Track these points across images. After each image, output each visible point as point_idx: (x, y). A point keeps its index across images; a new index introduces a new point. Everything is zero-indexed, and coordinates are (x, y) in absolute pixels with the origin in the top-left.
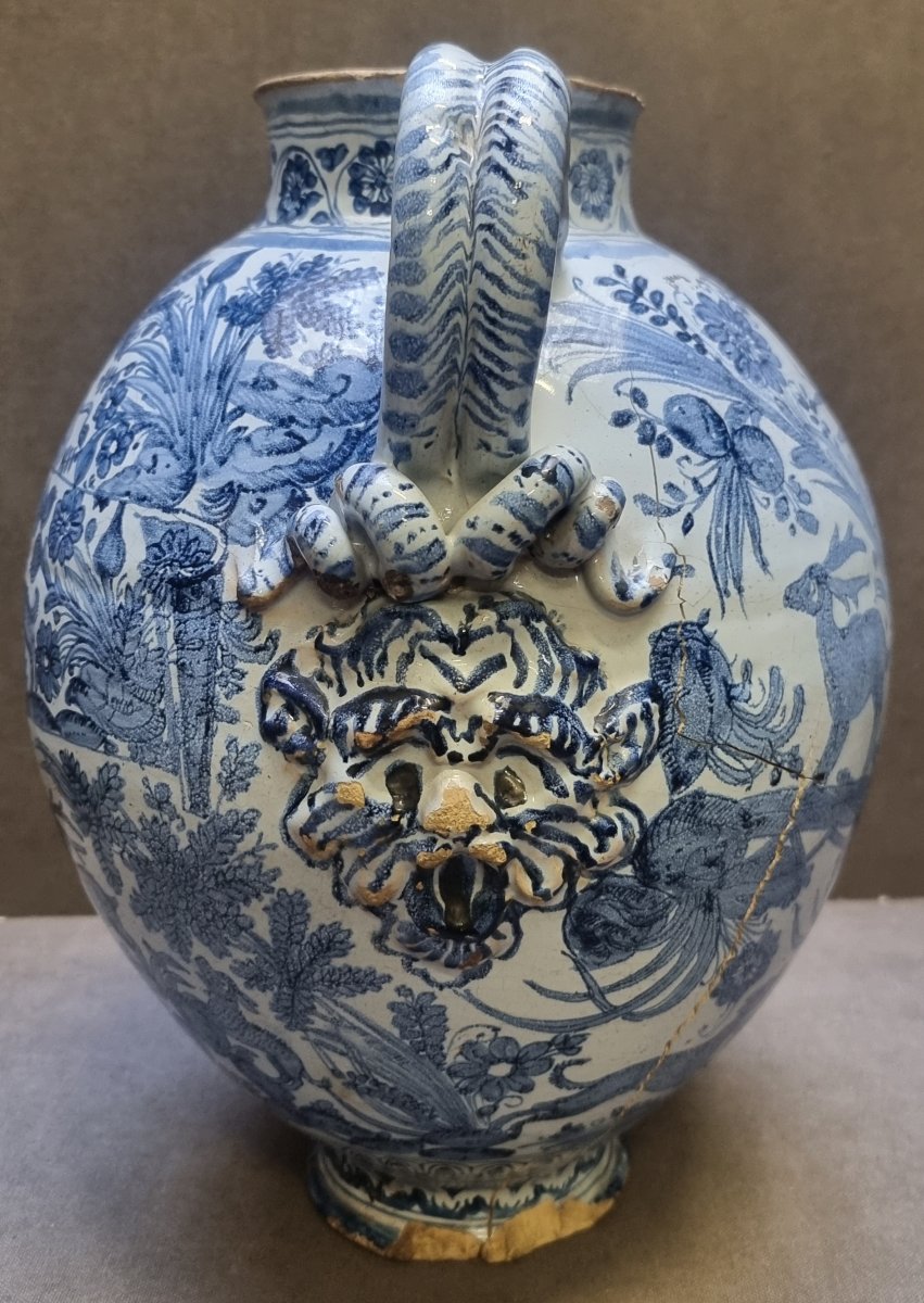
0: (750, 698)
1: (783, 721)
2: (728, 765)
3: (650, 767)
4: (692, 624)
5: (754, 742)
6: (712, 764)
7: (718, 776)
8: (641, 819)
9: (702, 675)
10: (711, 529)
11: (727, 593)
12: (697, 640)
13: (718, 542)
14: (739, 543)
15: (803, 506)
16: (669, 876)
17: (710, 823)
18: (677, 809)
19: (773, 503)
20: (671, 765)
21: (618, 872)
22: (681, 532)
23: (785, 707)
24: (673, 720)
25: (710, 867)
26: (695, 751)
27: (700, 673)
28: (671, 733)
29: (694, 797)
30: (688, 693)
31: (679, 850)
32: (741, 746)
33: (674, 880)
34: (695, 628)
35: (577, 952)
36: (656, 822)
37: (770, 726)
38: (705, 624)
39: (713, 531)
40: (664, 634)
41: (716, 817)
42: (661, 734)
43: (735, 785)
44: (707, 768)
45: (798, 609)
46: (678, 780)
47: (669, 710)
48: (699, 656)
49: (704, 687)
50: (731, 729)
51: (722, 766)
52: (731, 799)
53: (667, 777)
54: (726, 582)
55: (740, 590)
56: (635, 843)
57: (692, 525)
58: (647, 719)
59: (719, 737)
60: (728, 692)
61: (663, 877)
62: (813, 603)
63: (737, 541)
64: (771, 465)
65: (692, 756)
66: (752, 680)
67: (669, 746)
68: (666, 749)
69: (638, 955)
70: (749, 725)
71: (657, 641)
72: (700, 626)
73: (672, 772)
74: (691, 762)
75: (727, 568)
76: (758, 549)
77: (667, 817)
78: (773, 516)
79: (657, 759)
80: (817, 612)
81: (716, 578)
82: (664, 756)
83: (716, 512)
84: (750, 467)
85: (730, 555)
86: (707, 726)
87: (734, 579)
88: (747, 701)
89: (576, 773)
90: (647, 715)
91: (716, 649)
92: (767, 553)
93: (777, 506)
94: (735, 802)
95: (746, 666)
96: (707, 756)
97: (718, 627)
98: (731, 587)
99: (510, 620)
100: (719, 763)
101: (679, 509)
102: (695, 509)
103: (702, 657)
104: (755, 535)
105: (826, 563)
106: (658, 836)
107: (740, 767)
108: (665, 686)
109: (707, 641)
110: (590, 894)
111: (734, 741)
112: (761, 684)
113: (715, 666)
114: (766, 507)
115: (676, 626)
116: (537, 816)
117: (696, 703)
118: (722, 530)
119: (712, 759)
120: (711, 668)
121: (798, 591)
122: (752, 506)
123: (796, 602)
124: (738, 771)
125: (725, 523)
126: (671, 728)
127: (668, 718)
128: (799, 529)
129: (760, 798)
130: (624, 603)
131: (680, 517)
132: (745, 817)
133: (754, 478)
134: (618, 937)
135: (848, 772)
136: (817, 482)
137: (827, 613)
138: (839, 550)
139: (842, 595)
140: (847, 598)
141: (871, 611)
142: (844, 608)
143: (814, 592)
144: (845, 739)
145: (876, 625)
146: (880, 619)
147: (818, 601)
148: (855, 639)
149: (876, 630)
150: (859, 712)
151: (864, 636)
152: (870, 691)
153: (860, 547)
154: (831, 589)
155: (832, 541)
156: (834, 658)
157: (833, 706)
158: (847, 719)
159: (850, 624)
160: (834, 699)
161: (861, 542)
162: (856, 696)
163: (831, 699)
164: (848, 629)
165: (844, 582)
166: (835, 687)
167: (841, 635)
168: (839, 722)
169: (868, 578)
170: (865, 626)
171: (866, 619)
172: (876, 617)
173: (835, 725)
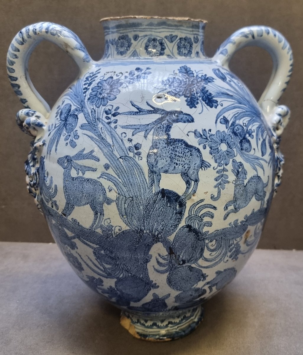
0: (47, 181)
13: (51, 140)
14: (54, 143)
15: (74, 139)
19: (66, 135)
22: (48, 136)
23: (53, 188)
37: (50, 191)
38: (44, 159)
39: (52, 138)
45: (60, 165)
55: (50, 153)
60: (44, 178)
62: (65, 166)
64: (72, 126)
66: (48, 177)
76: (57, 146)
78: (64, 139)
80: (65, 168)
81: (48, 149)
83: (54, 134)
84: (67, 124)
92: (58, 148)
93: (66, 137)
95: (48, 173)
97: (46, 161)
102: (52, 131)
103: (42, 166)
104: (58, 142)
105: (73, 157)
109: (44, 163)
112: (49, 179)
113: (43, 170)
114: (63, 136)
121: (61, 160)
122: (61, 134)
123: (60, 163)
128: (69, 144)
133: (66, 128)
135: (78, 222)
136: (85, 134)
137: (69, 171)
138: (81, 156)
139: (77, 168)
140: (79, 170)
141: (93, 179)
142: (76, 172)
143: (66, 163)
144: (73, 210)
145: (95, 185)
146: (101, 185)
147: (66, 166)
148: (79, 183)
149: (95, 187)
150: (80, 206)
151: (85, 185)
152: (88, 203)
153: (94, 159)
154: (72, 165)
155: (79, 152)
156: (67, 184)
157: (66, 197)
158: (73, 204)
159: (77, 178)
160: (66, 195)
161: (96, 158)
162: (78, 200)
163: (65, 194)
164: (76, 178)
165: (79, 165)
166: (67, 192)
167: (72, 179)
168: (69, 203)
169: (95, 169)
170: (86, 182)
171: (88, 181)
172: (96, 182)
173: (67, 203)
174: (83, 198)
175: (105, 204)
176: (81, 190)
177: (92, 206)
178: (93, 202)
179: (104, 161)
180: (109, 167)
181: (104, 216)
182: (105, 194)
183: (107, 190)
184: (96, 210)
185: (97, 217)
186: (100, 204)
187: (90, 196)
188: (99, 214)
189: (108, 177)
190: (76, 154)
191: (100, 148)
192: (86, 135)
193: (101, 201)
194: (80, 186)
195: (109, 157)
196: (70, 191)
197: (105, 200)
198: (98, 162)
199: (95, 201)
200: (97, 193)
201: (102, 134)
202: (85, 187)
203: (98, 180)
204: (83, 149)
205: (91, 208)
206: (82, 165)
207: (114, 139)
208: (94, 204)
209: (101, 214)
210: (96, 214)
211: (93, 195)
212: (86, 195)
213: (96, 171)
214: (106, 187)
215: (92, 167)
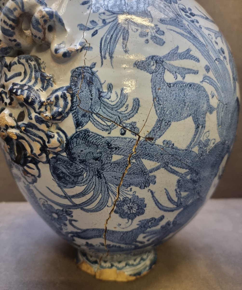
0: (110, 98)
1: (126, 110)
2: (99, 122)
3: (68, 117)
4: (88, 67)
5: (111, 115)
6: (92, 120)
7: (95, 126)
8: (66, 136)
9: (89, 85)
10: (104, 35)
11: (105, 58)
12: (89, 73)
13: (106, 40)
15: (157, 35)
16: (80, 160)
17: (93, 143)
18: (79, 135)
20: (76, 118)
21: (62, 154)
22: (91, 35)
23: (128, 105)
24: (77, 101)
25: (96, 160)
26: (85, 114)
27: (88, 85)
28: (76, 106)
29: (85, 132)
30: (82, 92)
31: (82, 151)
32: (105, 116)
33: (82, 162)
34: (89, 69)
35: (57, 180)
36: (71, 138)
37: (119, 111)
38: (93, 68)
39: (105, 37)
40: (76, 70)
41: (95, 141)
42: (71, 106)
43: (103, 131)
44: (90, 122)
45: (141, 70)
46: (78, 124)
47: (75, 97)
48: (88, 79)
49: (89, 91)
50: (100, 108)
51: (96, 122)
52: (101, 136)
53: (74, 122)
54: (105, 54)
55: (111, 57)
56: (65, 145)
57: (97, 33)
58: (64, 98)
59: (94, 110)
60: (100, 94)
61: (77, 160)
62: (152, 69)
63: (115, 41)
65: (84, 115)
66: (112, 91)
67: (75, 110)
68: (74, 111)
69: (77, 187)
70: (108, 108)
71: (73, 72)
72: (91, 68)
73: (76, 120)
74: (83, 118)
75: (107, 49)
77: (75, 137)
78: (137, 35)
79: (71, 115)
80: (153, 73)
81: (101, 52)
82: (73, 114)
83: (109, 30)
85: (110, 45)
86: (90, 105)
87: (109, 53)
88: (108, 99)
89: (36, 113)
90: (64, 97)
91: (96, 77)
94: (103, 137)
95: (110, 86)
96: (89, 117)
97: (98, 70)
98: (107, 56)
99: (21, 60)
100: (95, 121)
101: (93, 28)
102: (100, 29)
103: (89, 79)
104: (125, 40)
105: (164, 57)
106: (73, 144)
107: (105, 124)
108: (74, 88)
109: (93, 74)
110: (54, 160)
111: (101, 113)
112: (116, 94)
113: (95, 83)
114: (134, 32)
115: (81, 67)
116: (25, 125)
117: (85, 96)
118: (109, 37)
119: (92, 118)
120: (93, 84)
121: (143, 63)
122: (127, 30)
123: (141, 67)
124: (104, 125)
125: (111, 34)
126: (76, 104)
127: (75, 100)
128: (151, 42)
129: (115, 139)
130: (56, 55)
131: (92, 31)
132: (109, 145)
134: (68, 178)
135: (172, 143)
136: (171, 30)
137: (160, 75)
138: (176, 55)
139: (173, 71)
140: (177, 73)
141: (196, 84)
142: (173, 77)
143: (154, 65)
144: (168, 128)
145: (199, 91)
146: (204, 90)
147: (155, 69)
148: (179, 90)
149: (199, 93)
150: (179, 120)
151: (187, 91)
152: (190, 115)
153: (194, 59)
154: (165, 67)
155: (172, 50)
156: (161, 93)
157: (158, 111)
158: (169, 120)
159: (176, 83)
160: (159, 109)
161: (195, 58)
162: (177, 113)
163: (157, 108)
164: (174, 85)
165: (176, 67)
166: (160, 105)
167: (168, 86)
168: (163, 119)
169: (197, 72)
170: (189, 88)
171: (190, 85)
172: (200, 88)
173: (159, 120)
174: (185, 108)
175: (208, 114)
176: (183, 99)
177: (195, 118)
178: (197, 112)
179: (204, 62)
180: (209, 69)
181: (204, 129)
182: (208, 101)
183: (210, 96)
184: (198, 122)
185: (198, 132)
186: (203, 114)
187: (194, 105)
188: (200, 127)
189: (210, 81)
190: (168, 53)
191: (196, 47)
192: (174, 31)
193: (204, 110)
194: (180, 94)
195: (207, 58)
196: (165, 102)
197: (208, 109)
198: (198, 63)
199: (198, 111)
200: (201, 101)
201: (192, 32)
202: (187, 94)
203: (201, 84)
204: (176, 46)
205: (194, 120)
206: (179, 66)
207: (204, 38)
208: (197, 115)
209: (202, 127)
210: (197, 127)
211: (197, 103)
212: (188, 105)
213: (197, 73)
214: (209, 93)
215: (193, 69)
